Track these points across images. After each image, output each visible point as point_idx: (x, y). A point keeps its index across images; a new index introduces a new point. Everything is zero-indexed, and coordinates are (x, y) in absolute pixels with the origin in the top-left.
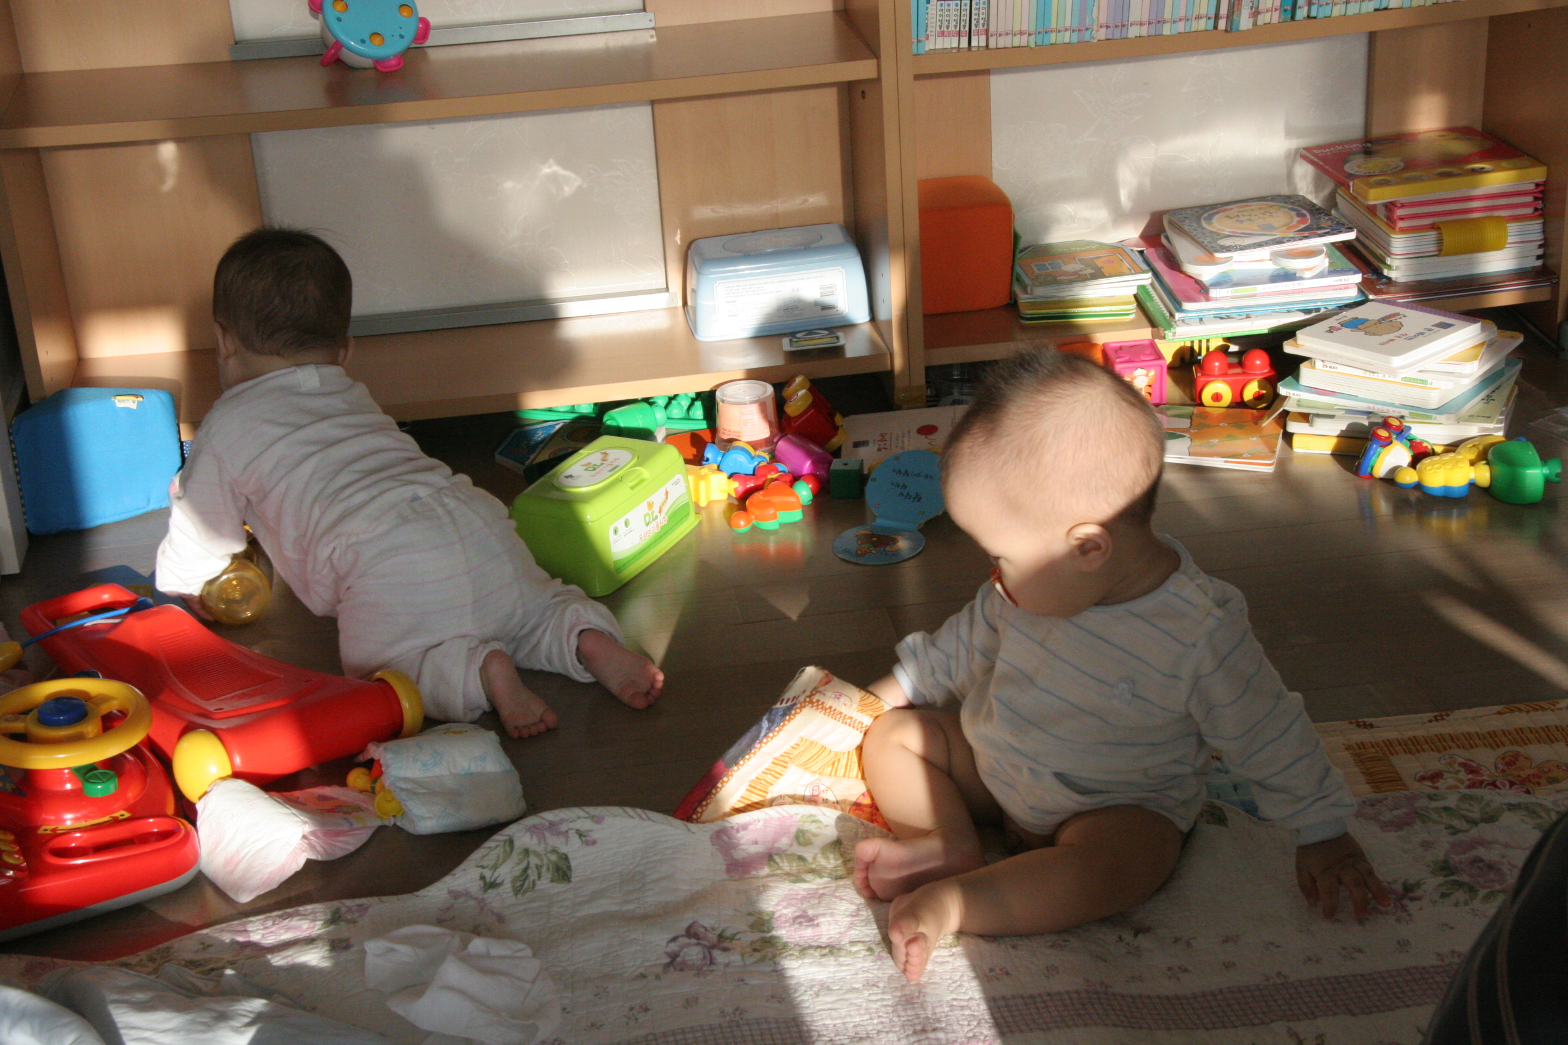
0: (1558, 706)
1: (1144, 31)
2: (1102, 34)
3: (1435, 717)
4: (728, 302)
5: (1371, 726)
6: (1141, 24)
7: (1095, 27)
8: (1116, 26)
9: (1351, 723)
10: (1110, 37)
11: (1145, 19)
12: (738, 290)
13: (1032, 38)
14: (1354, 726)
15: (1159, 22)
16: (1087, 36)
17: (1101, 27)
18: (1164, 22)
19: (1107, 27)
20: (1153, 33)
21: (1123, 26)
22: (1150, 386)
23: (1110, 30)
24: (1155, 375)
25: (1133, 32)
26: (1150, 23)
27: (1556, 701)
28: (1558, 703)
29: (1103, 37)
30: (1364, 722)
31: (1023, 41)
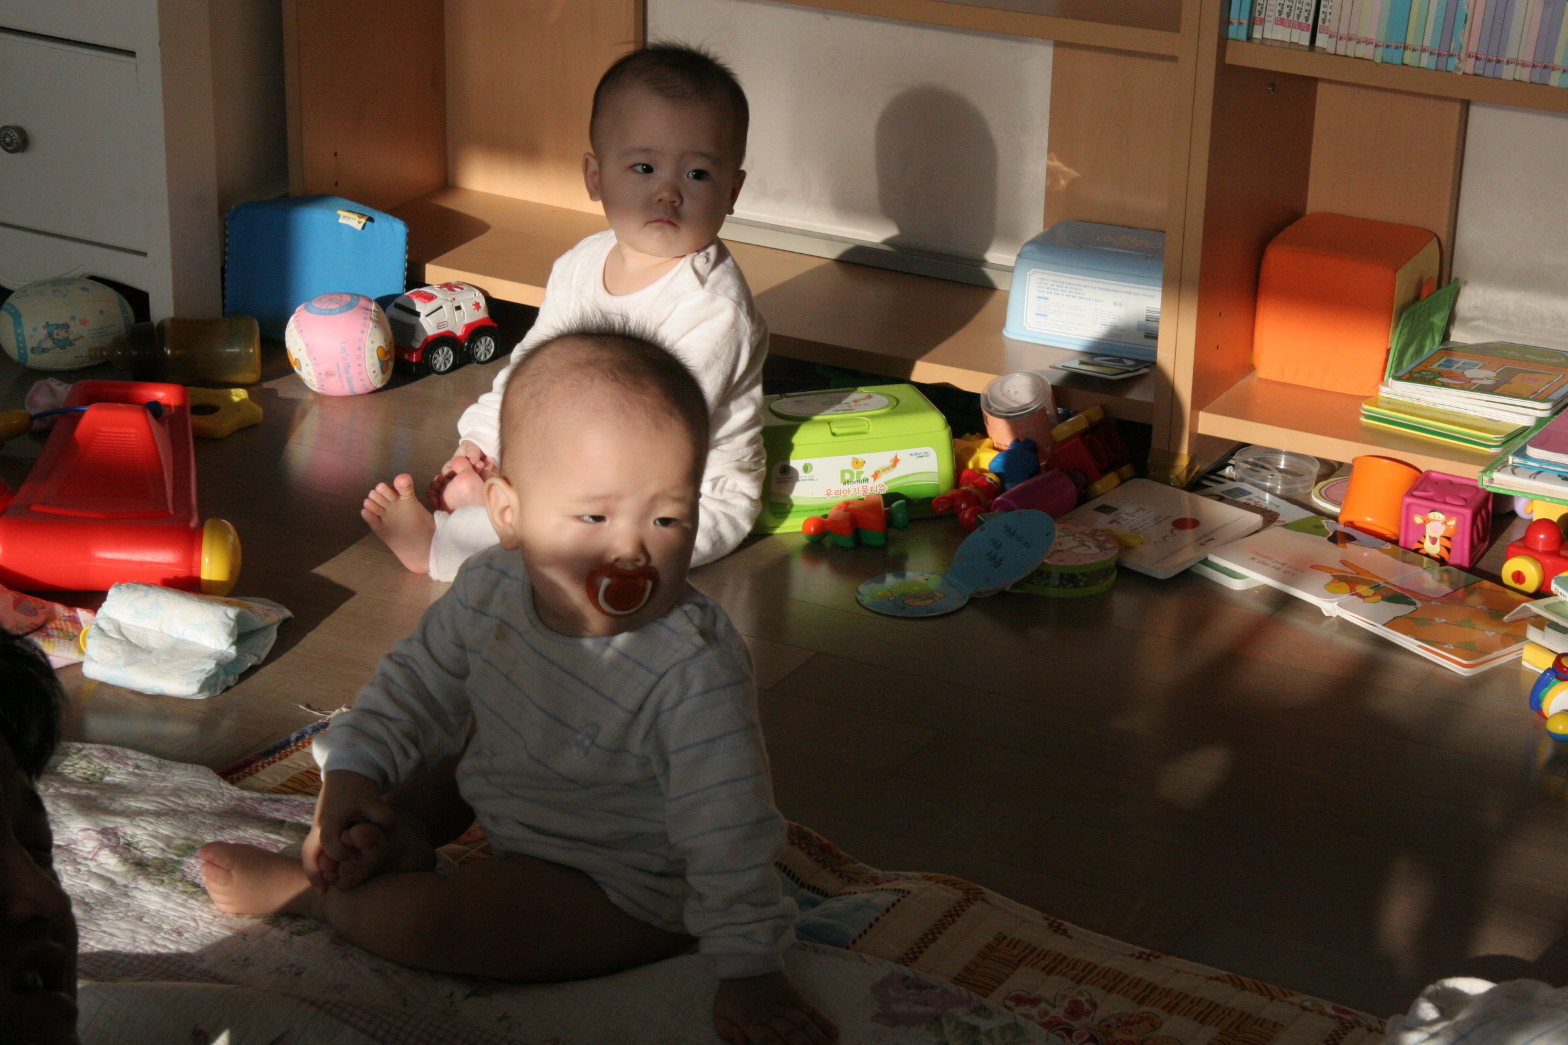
0: (1290, 999)
1: (1524, 74)
2: (1469, 66)
3: (1141, 953)
4: (1039, 297)
5: (1064, 932)
6: (1524, 65)
7: (1462, 55)
8: (1489, 61)
9: (1046, 919)
10: (1480, 72)
11: (1529, 59)
12: (1053, 285)
13: (1380, 50)
14: (1045, 923)
15: (1545, 67)
16: (1452, 64)
17: (1469, 56)
18: (1553, 69)
19: (1477, 58)
20: (1536, 79)
21: (1498, 61)
22: (1448, 539)
23: (1480, 64)
24: (1457, 525)
25: (1508, 73)
26: (1534, 66)
27: (1293, 992)
28: (1292, 995)
29: (1470, 70)
30: (1062, 924)
31: (1363, 51)
